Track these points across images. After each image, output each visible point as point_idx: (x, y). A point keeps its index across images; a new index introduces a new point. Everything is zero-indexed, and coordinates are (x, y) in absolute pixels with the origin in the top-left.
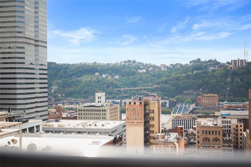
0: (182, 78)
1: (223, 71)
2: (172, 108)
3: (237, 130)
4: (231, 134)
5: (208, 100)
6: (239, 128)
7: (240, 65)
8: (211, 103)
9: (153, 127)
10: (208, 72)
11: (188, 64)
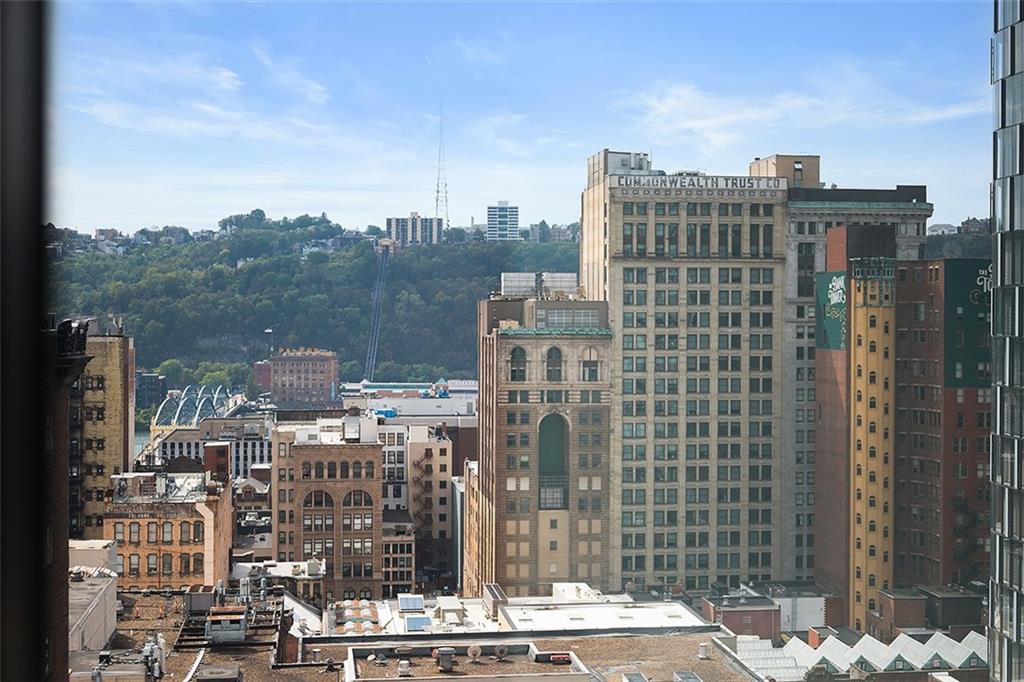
0: (190, 286)
1: (357, 260)
2: (149, 407)
3: (429, 470)
4: (403, 486)
5: (299, 372)
6: (437, 461)
7: (419, 239)
8: (310, 386)
9: (99, 449)
10: (297, 263)
11: (214, 233)
